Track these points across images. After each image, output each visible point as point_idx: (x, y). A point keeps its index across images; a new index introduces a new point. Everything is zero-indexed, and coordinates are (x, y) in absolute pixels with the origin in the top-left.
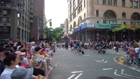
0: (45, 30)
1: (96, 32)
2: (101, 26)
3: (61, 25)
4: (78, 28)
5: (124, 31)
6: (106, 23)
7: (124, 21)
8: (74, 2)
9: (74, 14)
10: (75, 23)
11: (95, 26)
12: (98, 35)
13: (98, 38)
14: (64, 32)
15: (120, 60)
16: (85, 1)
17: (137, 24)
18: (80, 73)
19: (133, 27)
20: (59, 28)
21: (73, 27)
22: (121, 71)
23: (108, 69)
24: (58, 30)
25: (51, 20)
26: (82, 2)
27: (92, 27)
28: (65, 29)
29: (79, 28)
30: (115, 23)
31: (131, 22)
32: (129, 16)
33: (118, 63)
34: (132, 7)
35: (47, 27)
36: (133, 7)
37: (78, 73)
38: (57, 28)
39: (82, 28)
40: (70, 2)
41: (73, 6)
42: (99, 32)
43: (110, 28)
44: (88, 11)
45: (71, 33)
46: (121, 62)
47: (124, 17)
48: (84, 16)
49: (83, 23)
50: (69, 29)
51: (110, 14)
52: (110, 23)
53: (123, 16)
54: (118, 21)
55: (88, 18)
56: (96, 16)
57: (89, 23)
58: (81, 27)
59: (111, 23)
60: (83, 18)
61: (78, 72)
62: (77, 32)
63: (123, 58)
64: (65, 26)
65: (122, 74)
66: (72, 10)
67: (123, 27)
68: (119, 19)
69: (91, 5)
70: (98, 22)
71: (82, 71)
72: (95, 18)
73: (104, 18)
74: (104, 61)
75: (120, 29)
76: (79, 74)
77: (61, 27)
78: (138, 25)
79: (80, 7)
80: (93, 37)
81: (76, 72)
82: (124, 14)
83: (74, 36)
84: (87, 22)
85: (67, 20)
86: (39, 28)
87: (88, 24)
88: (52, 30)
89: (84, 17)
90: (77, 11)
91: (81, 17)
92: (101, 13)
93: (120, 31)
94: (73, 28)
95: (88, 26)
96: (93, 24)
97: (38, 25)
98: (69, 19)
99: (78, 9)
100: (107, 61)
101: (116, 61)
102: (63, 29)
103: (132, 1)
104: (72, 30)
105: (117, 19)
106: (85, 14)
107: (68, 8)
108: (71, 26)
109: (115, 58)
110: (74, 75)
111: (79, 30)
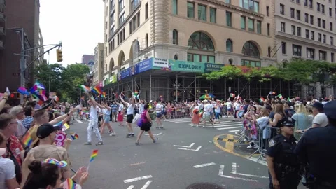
0: (39, 69)
1: (173, 80)
2: (183, 67)
3: (85, 57)
4: (131, 68)
5: (230, 78)
6: (193, 61)
7: (230, 58)
8: (120, 3)
9: (121, 33)
10: (122, 55)
11: (170, 67)
12: (177, 86)
13: (177, 94)
14: (92, 77)
15: (227, 143)
16: (147, 5)
17: (253, 64)
18: (146, 180)
19: (247, 71)
20: (80, 65)
21: (116, 64)
22: (231, 169)
23: (205, 165)
24: (75, 71)
25: (60, 45)
26: (140, 6)
27: (165, 68)
28: (95, 69)
29: (133, 68)
30: (211, 61)
31: (244, 60)
32: (238, 47)
33: (223, 148)
34: (245, 29)
35: (45, 61)
36: (247, 29)
37: (142, 180)
38: (72, 66)
39: (141, 69)
40: (111, 3)
41: (118, 14)
42: (180, 81)
43: (202, 71)
44: (154, 30)
45: (112, 80)
46: (229, 148)
47: (229, 49)
48: (144, 40)
49: (142, 58)
50: (107, 69)
51: (202, 41)
52: (201, 61)
53: (227, 45)
54: (217, 57)
55: (154, 47)
56: (171, 44)
57: (156, 57)
58: (137, 67)
59: (205, 60)
60: (143, 46)
61: (139, 178)
62: (127, 77)
63: (231, 137)
64: (97, 60)
65: (235, 173)
66: (115, 23)
67: (228, 70)
68: (219, 53)
69: (160, 15)
70: (176, 57)
71: (150, 176)
72: (171, 46)
73: (190, 49)
74: (195, 147)
75: (222, 75)
76: (144, 184)
77: (83, 63)
78: (256, 66)
79: (134, 19)
80: (166, 90)
81: (136, 179)
82: (229, 43)
83: (121, 86)
84: (153, 54)
85: (101, 45)
86: (24, 66)
87: (154, 60)
88: (61, 71)
89: (144, 43)
90: (127, 27)
91: (136, 42)
92: (184, 38)
93: (222, 79)
94: (116, 68)
95: (155, 65)
96: (167, 62)
97: (20, 57)
98: (107, 45)
99: (130, 23)
100: (200, 147)
101: (218, 145)
102: (88, 69)
103: (245, 17)
104: (116, 72)
105: (216, 52)
106: (147, 36)
107: (105, 18)
108: (112, 62)
109: (216, 138)
110: (131, 187)
111: (133, 73)
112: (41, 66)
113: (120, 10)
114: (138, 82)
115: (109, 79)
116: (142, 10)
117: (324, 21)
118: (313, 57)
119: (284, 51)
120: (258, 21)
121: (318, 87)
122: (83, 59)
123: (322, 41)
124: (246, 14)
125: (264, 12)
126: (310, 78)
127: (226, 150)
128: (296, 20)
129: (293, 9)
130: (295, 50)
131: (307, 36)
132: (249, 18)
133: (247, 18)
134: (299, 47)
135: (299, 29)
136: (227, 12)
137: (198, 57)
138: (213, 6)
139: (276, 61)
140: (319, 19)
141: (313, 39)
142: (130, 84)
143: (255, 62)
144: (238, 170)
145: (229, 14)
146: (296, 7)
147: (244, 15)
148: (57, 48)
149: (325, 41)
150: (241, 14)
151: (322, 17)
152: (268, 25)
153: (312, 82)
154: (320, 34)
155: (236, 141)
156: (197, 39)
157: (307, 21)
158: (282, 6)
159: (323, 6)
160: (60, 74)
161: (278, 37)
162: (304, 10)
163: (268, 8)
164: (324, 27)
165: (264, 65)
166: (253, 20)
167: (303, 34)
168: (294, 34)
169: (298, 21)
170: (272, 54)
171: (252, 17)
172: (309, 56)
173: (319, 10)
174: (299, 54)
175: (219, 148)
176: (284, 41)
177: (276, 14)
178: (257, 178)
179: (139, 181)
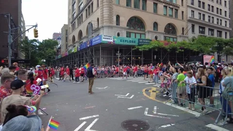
0: (22, 43)
1: (116, 51)
2: (123, 41)
3: (55, 34)
5: (156, 50)
6: (130, 37)
7: (156, 35)
9: (80, 17)
10: (81, 33)
11: (114, 41)
12: (119, 54)
13: (119, 60)
14: (60, 48)
15: (152, 93)
17: (171, 40)
18: (95, 118)
19: (167, 44)
20: (51, 40)
21: (77, 39)
22: (153, 110)
23: (136, 108)
24: (48, 44)
25: (36, 26)
27: (110, 42)
28: (60, 43)
29: (88, 42)
30: (143, 37)
31: (165, 37)
33: (148, 97)
34: (166, 15)
35: (26, 38)
36: (168, 15)
37: (92, 118)
38: (46, 40)
39: (94, 43)
41: (78, 4)
42: (121, 51)
43: (136, 44)
44: (103, 16)
45: (74, 50)
46: (152, 96)
47: (156, 29)
48: (96, 22)
49: (95, 35)
51: (137, 23)
52: (135, 37)
53: (154, 26)
54: (147, 35)
55: (102, 27)
56: (115, 24)
57: (104, 34)
58: (91, 41)
59: (138, 36)
62: (84, 49)
63: (154, 89)
64: (63, 37)
65: (155, 113)
66: (76, 10)
67: (154, 44)
68: (149, 32)
69: (107, 5)
70: (118, 35)
71: (98, 116)
72: (115, 27)
73: (128, 29)
74: (129, 96)
75: (150, 47)
76: (93, 121)
77: (54, 39)
78: (173, 41)
79: (89, 7)
80: (112, 57)
81: (88, 117)
82: (156, 25)
83: (80, 55)
84: (102, 33)
85: (66, 26)
86: (11, 40)
87: (103, 37)
88: (38, 44)
89: (96, 24)
90: (84, 13)
91: (90, 24)
92: (124, 21)
93: (150, 50)
94: (77, 42)
95: (103, 40)
96: (112, 38)
97: (8, 34)
98: (70, 26)
99: (86, 10)
100: (133, 96)
101: (145, 95)
102: (57, 43)
103: (166, 7)
104: (77, 45)
105: (146, 31)
106: (98, 19)
107: (69, 7)
108: (74, 38)
109: (144, 90)
110: (84, 123)
111: (88, 46)
113: (79, 1)
114: (92, 52)
115: (71, 50)
116: (95, 1)
117: (221, 10)
118: (212, 34)
119: (193, 31)
120: (175, 9)
121: (216, 55)
122: (54, 36)
123: (219, 24)
125: (179, 3)
126: (210, 49)
127: (151, 98)
128: (201, 9)
129: (199, 2)
130: (201, 30)
131: (209, 20)
133: (168, 7)
134: (203, 28)
135: (204, 15)
136: (154, 3)
137: (134, 34)
139: (187, 37)
140: (217, 9)
141: (213, 22)
142: (86, 53)
143: (173, 38)
144: (158, 111)
145: (156, 5)
147: (166, 5)
148: (34, 28)
149: (221, 24)
150: (164, 4)
151: (220, 7)
152: (183, 12)
153: (212, 52)
154: (218, 19)
156: (133, 22)
157: (209, 10)
160: (37, 46)
161: (189, 21)
162: (207, 2)
163: (182, 0)
164: (221, 14)
165: (179, 40)
166: (172, 9)
167: (207, 19)
169: (203, 10)
170: (185, 32)
171: (171, 7)
172: (210, 34)
173: (217, 2)
174: (203, 32)
175: (146, 97)
176: (193, 24)
177: (188, 5)
178: (170, 117)
179: (90, 118)
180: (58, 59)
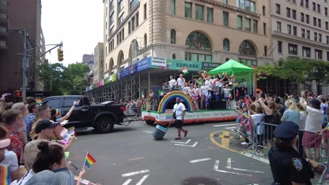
0: (40, 68)
2: (181, 66)
3: (86, 57)
4: (130, 66)
6: (190, 60)
7: (226, 57)
8: (119, 4)
9: (120, 33)
10: (121, 55)
11: (168, 66)
14: (92, 76)
15: (223, 139)
16: (145, 6)
17: (249, 63)
18: (144, 174)
20: (80, 64)
21: (115, 63)
22: (226, 164)
23: (201, 160)
24: (76, 70)
25: (61, 45)
26: (138, 7)
27: (163, 67)
28: (95, 69)
29: (132, 67)
30: (208, 60)
31: (240, 59)
32: (235, 47)
34: (241, 28)
35: (47, 61)
36: (244, 29)
37: (139, 174)
38: (73, 65)
39: (139, 69)
40: (111, 4)
41: (118, 15)
43: (199, 69)
44: (152, 30)
45: (112, 78)
46: (225, 144)
47: (227, 48)
48: (143, 40)
49: (141, 57)
50: (107, 68)
51: (200, 40)
52: (198, 60)
53: (224, 45)
54: (214, 56)
55: (152, 46)
56: (169, 43)
57: (154, 56)
59: (202, 59)
60: (141, 45)
61: (137, 173)
62: (126, 76)
63: (227, 133)
64: (97, 60)
65: (229, 167)
66: (115, 23)
68: (217, 52)
69: (158, 15)
70: (174, 57)
71: (147, 171)
72: (169, 46)
73: (188, 48)
76: (142, 178)
77: (84, 63)
78: (252, 65)
79: (133, 19)
81: (134, 173)
82: (226, 42)
83: (120, 85)
84: (151, 54)
85: (101, 45)
86: (26, 65)
87: (153, 59)
88: (62, 70)
89: (143, 43)
90: (126, 27)
91: (135, 42)
92: (182, 37)
94: (116, 67)
95: (153, 64)
96: (165, 61)
97: (23, 56)
98: (107, 45)
99: (129, 23)
100: (197, 143)
101: (214, 141)
102: (89, 68)
103: (241, 17)
104: (115, 71)
105: (213, 51)
106: (146, 36)
107: (105, 19)
108: (112, 61)
109: (212, 135)
110: (129, 181)
111: (132, 72)
112: (43, 66)
113: (119, 10)
114: (137, 80)
115: (108, 78)
116: (141, 10)
117: (319, 20)
118: (309, 55)
119: (280, 50)
120: (254, 20)
121: (314, 85)
122: (84, 59)
123: (318, 40)
124: (242, 13)
125: (260, 11)
126: (306, 76)
127: (222, 146)
128: (291, 19)
129: (288, 9)
130: (291, 49)
131: (303, 35)
132: (245, 18)
133: (243, 18)
134: (296, 46)
135: (295, 28)
136: (224, 12)
137: (196, 56)
138: (211, 6)
139: (272, 60)
140: (315, 19)
141: (309, 38)
142: (129, 82)
143: (252, 60)
144: (233, 165)
145: (226, 14)
146: (292, 7)
147: (241, 15)
148: (58, 47)
149: (320, 40)
150: (238, 14)
151: (318, 17)
152: (265, 24)
153: (308, 80)
154: (316, 34)
155: (232, 137)
156: (195, 38)
157: (303, 20)
158: (278, 6)
159: (319, 6)
160: (61, 73)
161: (274, 36)
162: (300, 9)
163: (264, 7)
164: (320, 26)
165: (261, 63)
166: (250, 20)
167: (299, 34)
168: (290, 33)
169: (294, 20)
170: (268, 53)
171: (248, 17)
172: (305, 55)
173: (314, 9)
174: (295, 52)
175: (214, 144)
176: (280, 40)
177: (272, 14)
178: (250, 173)
179: (136, 175)
180: (89, 91)
